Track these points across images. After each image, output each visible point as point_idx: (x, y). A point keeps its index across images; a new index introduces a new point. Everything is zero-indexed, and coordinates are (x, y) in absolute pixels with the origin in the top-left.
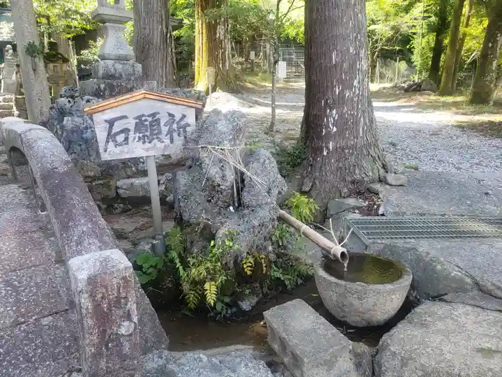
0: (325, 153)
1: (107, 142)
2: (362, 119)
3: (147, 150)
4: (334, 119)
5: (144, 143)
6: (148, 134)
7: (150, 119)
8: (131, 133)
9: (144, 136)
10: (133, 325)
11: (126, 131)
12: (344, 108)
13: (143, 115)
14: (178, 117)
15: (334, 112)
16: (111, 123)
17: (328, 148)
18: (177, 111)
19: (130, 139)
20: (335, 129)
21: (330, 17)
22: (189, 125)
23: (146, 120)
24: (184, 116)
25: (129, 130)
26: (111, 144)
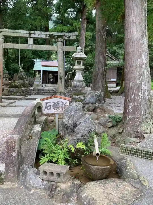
0: (128, 119)
1: (45, 108)
2: (143, 108)
3: (55, 112)
4: (131, 107)
5: (55, 109)
6: (56, 107)
7: (57, 103)
8: (52, 106)
9: (55, 108)
10: (15, 154)
11: (50, 106)
12: (135, 103)
13: (55, 102)
14: (64, 103)
15: (131, 104)
16: (47, 103)
17: (129, 117)
18: (64, 101)
19: (51, 108)
20: (131, 111)
21: (130, 70)
22: (67, 105)
23: (56, 103)
24: (66, 103)
25: (51, 106)
26: (46, 109)
